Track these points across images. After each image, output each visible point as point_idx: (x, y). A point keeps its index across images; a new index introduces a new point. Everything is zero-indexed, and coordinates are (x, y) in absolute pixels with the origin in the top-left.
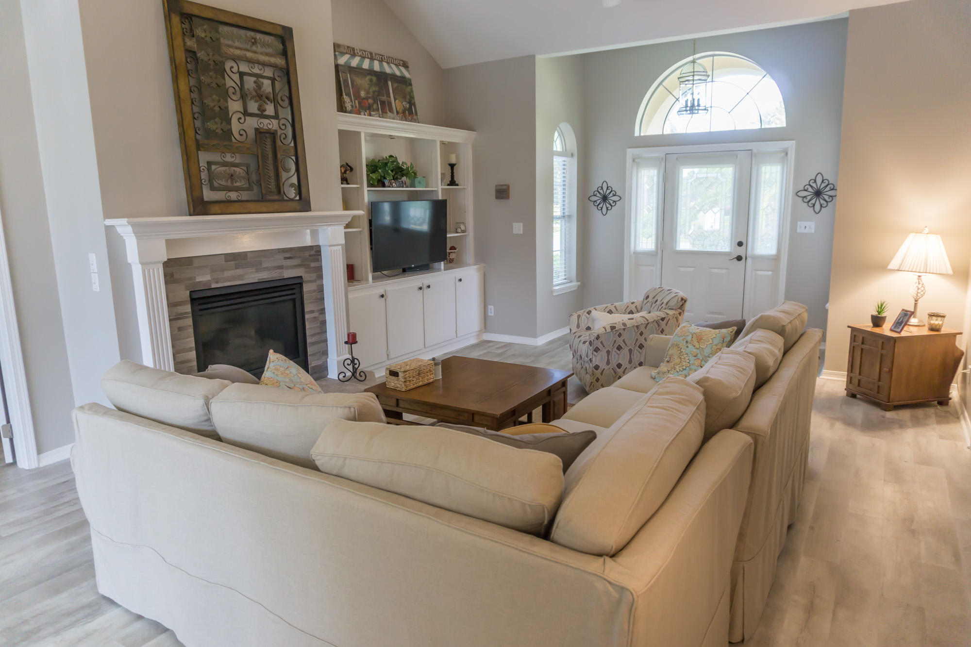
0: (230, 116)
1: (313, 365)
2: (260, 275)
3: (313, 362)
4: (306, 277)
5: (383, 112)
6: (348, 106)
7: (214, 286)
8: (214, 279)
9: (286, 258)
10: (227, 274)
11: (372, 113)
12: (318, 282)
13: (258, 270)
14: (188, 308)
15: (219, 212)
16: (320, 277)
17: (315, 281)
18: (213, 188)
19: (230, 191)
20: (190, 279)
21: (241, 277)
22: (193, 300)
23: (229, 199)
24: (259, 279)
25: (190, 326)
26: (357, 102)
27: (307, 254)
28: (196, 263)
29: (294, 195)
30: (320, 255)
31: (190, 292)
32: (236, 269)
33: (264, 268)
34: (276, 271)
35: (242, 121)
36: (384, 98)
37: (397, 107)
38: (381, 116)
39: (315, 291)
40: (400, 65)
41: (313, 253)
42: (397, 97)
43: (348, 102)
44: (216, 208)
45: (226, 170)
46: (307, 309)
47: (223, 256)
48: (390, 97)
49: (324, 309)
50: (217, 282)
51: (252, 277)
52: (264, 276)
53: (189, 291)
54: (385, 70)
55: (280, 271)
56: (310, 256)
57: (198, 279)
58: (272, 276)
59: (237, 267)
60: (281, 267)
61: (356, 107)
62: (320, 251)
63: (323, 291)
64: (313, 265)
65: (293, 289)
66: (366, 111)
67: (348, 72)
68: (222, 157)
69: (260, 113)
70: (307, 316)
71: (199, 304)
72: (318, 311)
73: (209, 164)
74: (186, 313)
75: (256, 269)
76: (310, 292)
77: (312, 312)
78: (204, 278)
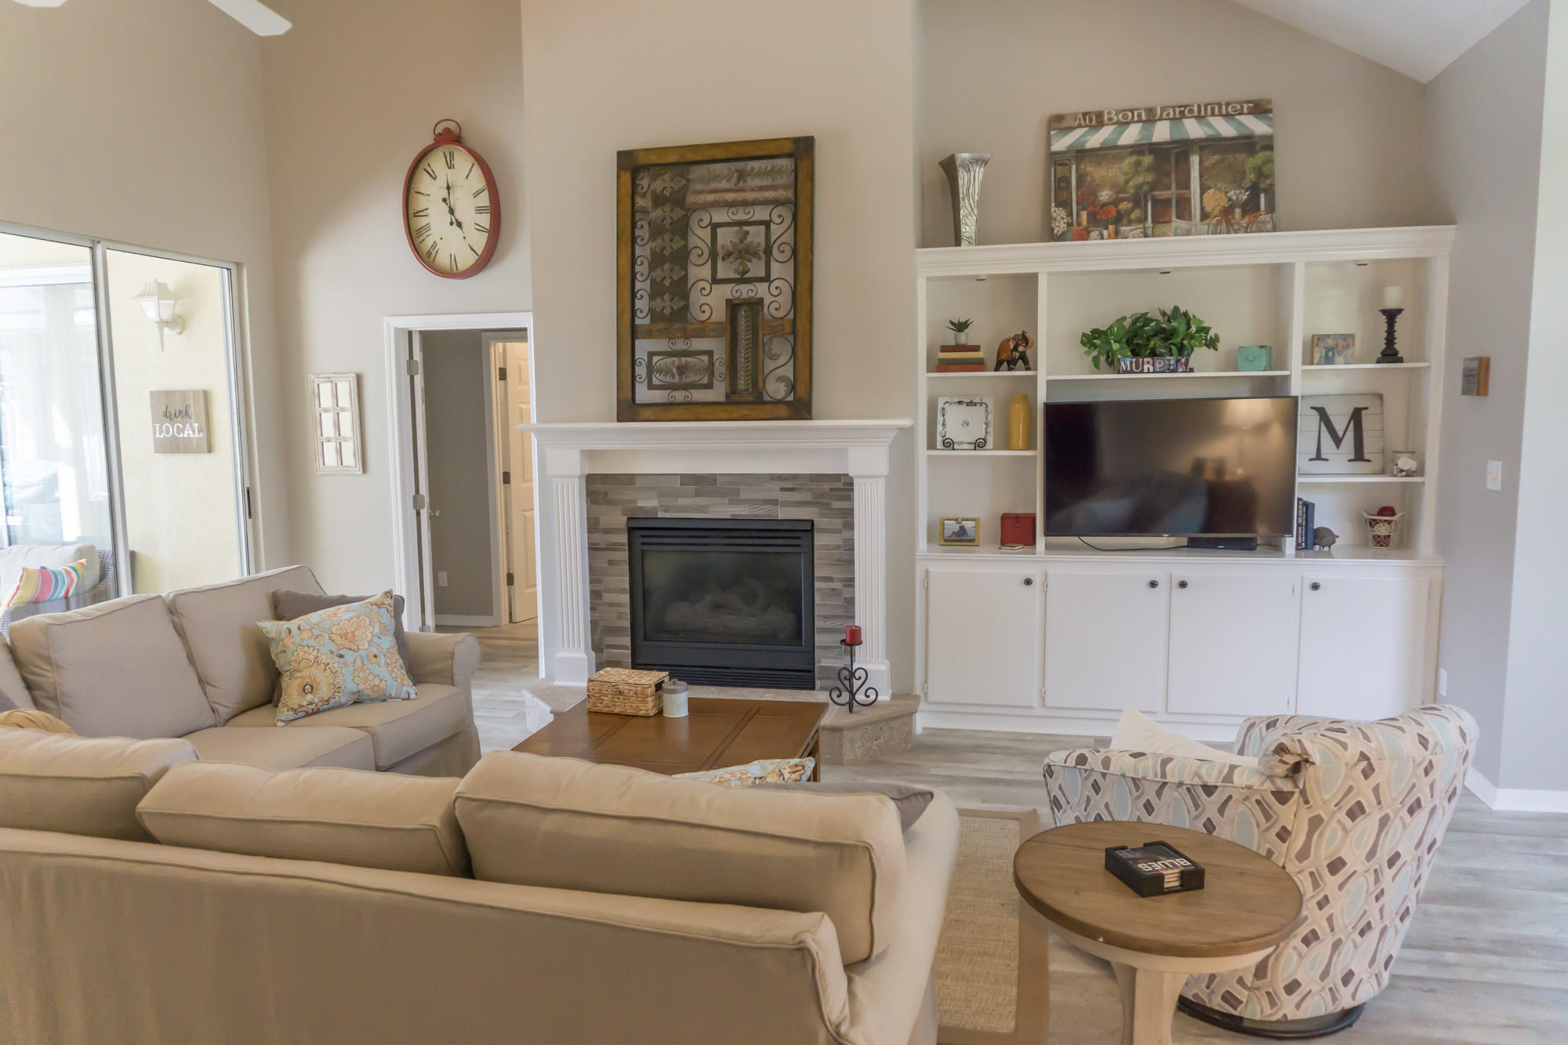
0: (689, 288)
1: (823, 664)
2: (735, 509)
3: (824, 660)
4: (820, 522)
5: (1155, 221)
6: (1060, 226)
7: (661, 515)
8: (661, 506)
9: (782, 489)
10: (681, 502)
11: (1123, 229)
12: (846, 534)
13: (732, 502)
14: (623, 538)
15: (653, 418)
16: (850, 526)
17: (839, 531)
18: (651, 386)
19: (675, 390)
20: (629, 502)
21: (705, 508)
22: (631, 530)
23: (672, 400)
24: (732, 515)
25: (624, 561)
26: (1084, 214)
27: (826, 487)
28: (639, 483)
29: (784, 393)
30: (852, 490)
31: (628, 519)
32: (697, 496)
33: (744, 500)
34: (766, 506)
35: (705, 292)
36: (1172, 193)
37: (1205, 204)
38: (1150, 231)
39: (838, 547)
40: (1241, 113)
41: (839, 485)
42: (1209, 183)
43: (1059, 218)
44: (649, 413)
45: (674, 361)
46: (818, 573)
47: (679, 477)
48: (1187, 186)
49: (852, 580)
50: (666, 511)
51: (722, 510)
52: (743, 511)
53: (626, 517)
54: (1187, 133)
55: (771, 507)
56: (832, 490)
57: (640, 504)
58: (756, 513)
59: (697, 494)
60: (775, 502)
61: (1079, 224)
62: (852, 484)
63: (852, 549)
64: (836, 504)
65: (799, 538)
66: (1107, 228)
67: (1073, 161)
68: (670, 344)
69: (739, 276)
70: (817, 585)
71: (642, 536)
72: (842, 580)
73: (651, 355)
74: (620, 544)
75: (729, 500)
76: (826, 547)
77: (829, 579)
78: (648, 503)
